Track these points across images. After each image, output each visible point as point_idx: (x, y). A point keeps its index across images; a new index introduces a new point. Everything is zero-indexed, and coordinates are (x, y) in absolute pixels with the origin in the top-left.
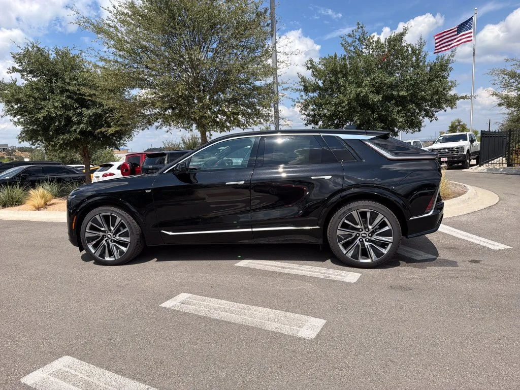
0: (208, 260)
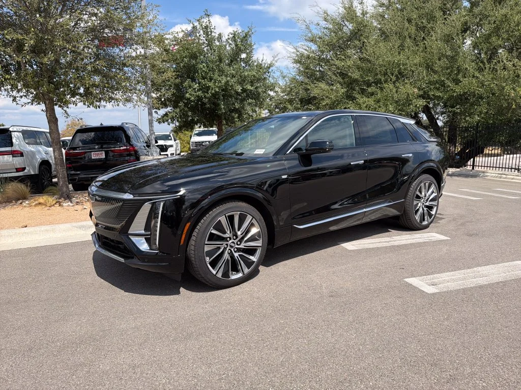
0: (330, 246)
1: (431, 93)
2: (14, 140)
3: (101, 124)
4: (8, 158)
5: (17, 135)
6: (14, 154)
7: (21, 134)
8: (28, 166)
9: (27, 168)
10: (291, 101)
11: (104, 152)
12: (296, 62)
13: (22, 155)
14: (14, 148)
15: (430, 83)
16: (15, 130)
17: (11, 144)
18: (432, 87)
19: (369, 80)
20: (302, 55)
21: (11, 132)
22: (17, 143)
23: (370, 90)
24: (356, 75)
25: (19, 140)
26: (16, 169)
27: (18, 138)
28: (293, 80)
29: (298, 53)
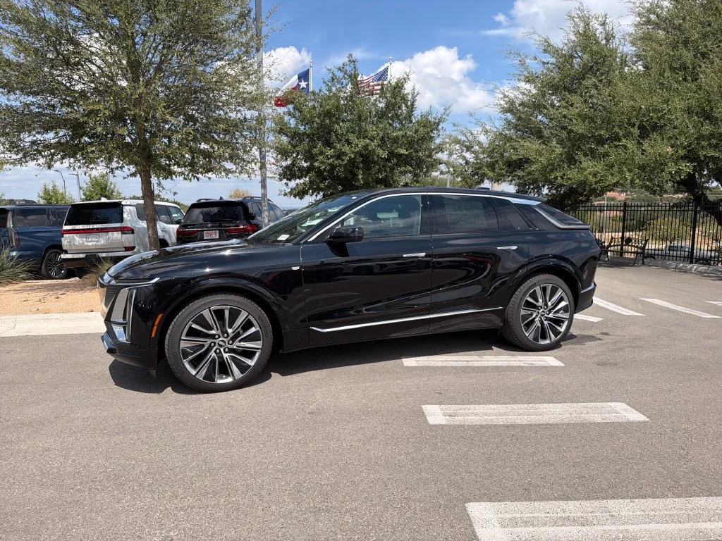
1: (702, 153)
2: (125, 216)
3: (221, 198)
4: (117, 235)
5: (130, 210)
6: (124, 230)
7: (134, 208)
8: (139, 245)
9: (137, 247)
10: (492, 166)
11: (218, 231)
12: (505, 111)
13: (132, 231)
14: (124, 224)
15: (701, 137)
16: (128, 203)
17: (122, 220)
18: (704, 143)
19: (600, 135)
20: (512, 103)
21: (123, 206)
22: (129, 218)
23: (601, 150)
24: (580, 128)
25: (132, 216)
26: (125, 248)
27: (130, 212)
28: (501, 136)
29: (507, 99)
